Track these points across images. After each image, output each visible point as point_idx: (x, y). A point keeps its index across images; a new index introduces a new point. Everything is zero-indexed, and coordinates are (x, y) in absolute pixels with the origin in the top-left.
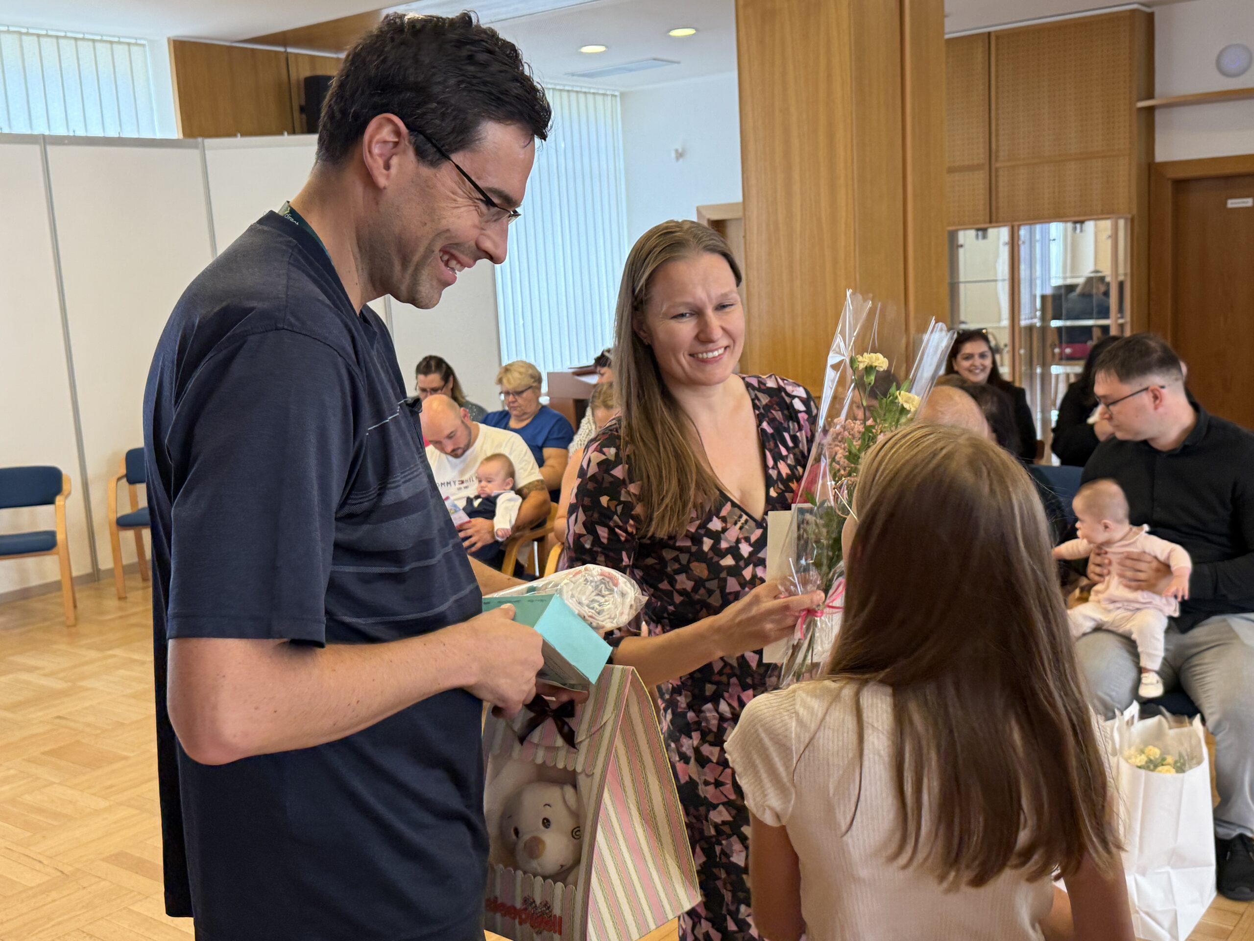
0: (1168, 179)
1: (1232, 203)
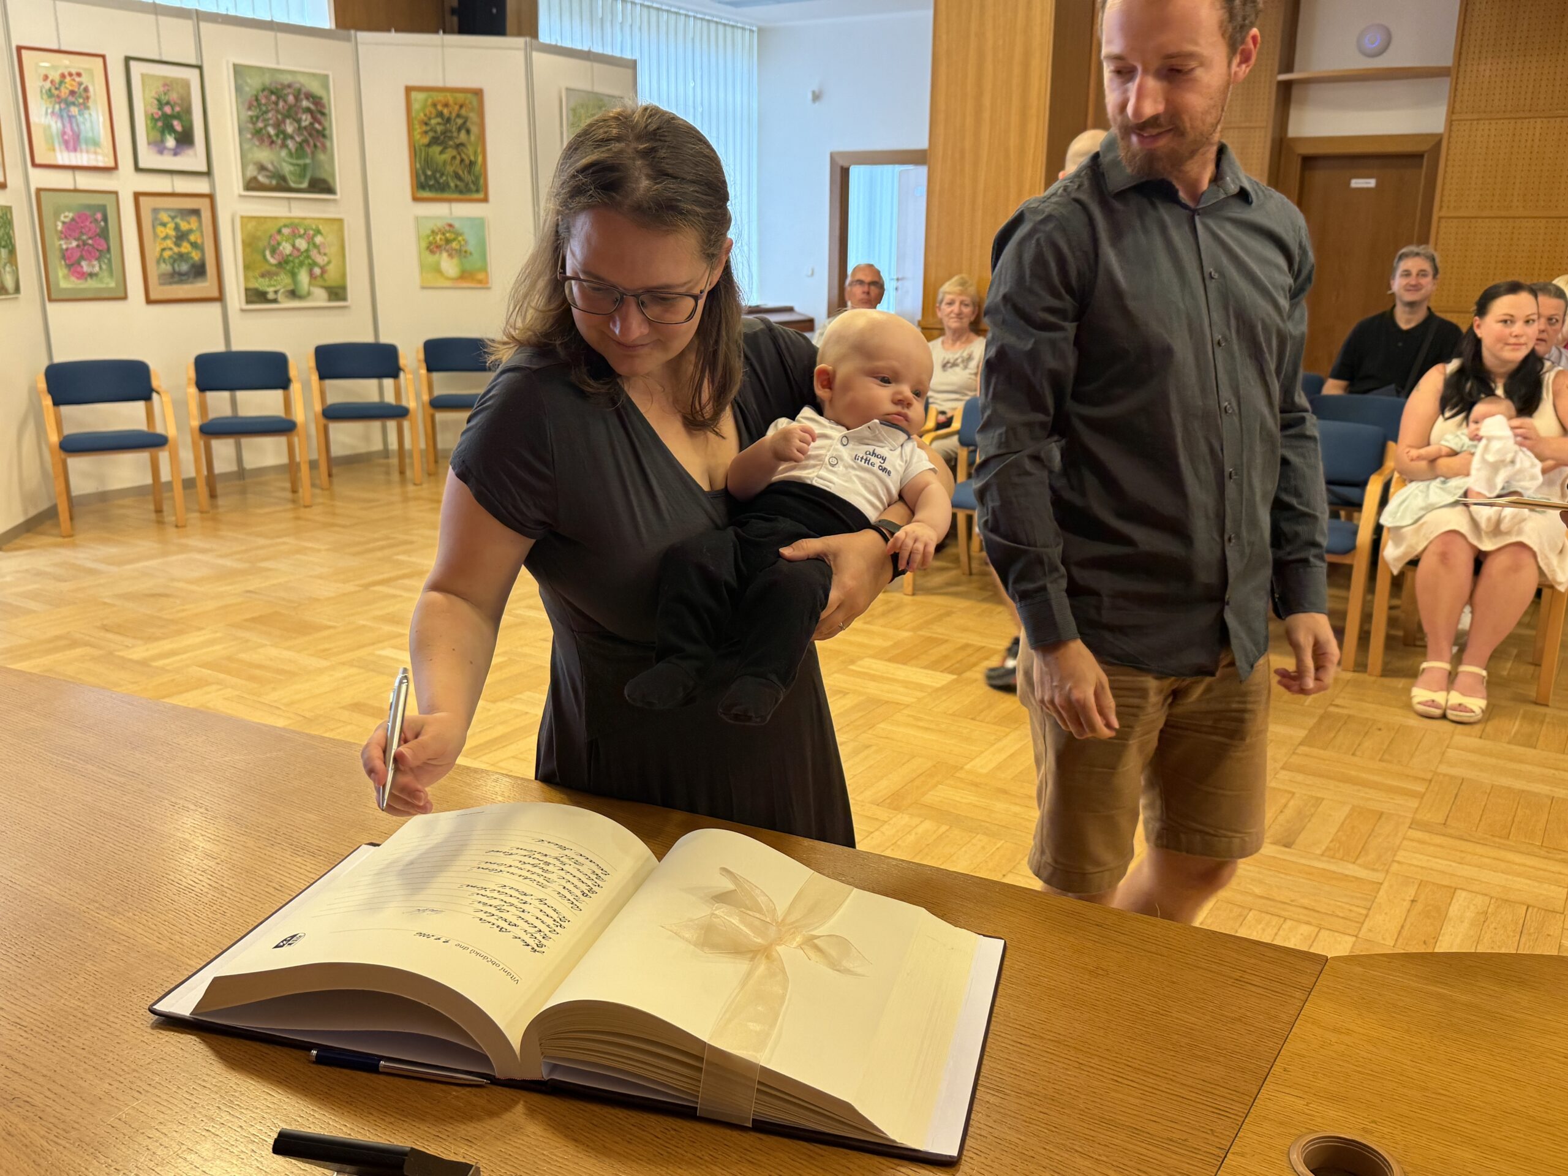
0: (1299, 155)
1: (1357, 183)
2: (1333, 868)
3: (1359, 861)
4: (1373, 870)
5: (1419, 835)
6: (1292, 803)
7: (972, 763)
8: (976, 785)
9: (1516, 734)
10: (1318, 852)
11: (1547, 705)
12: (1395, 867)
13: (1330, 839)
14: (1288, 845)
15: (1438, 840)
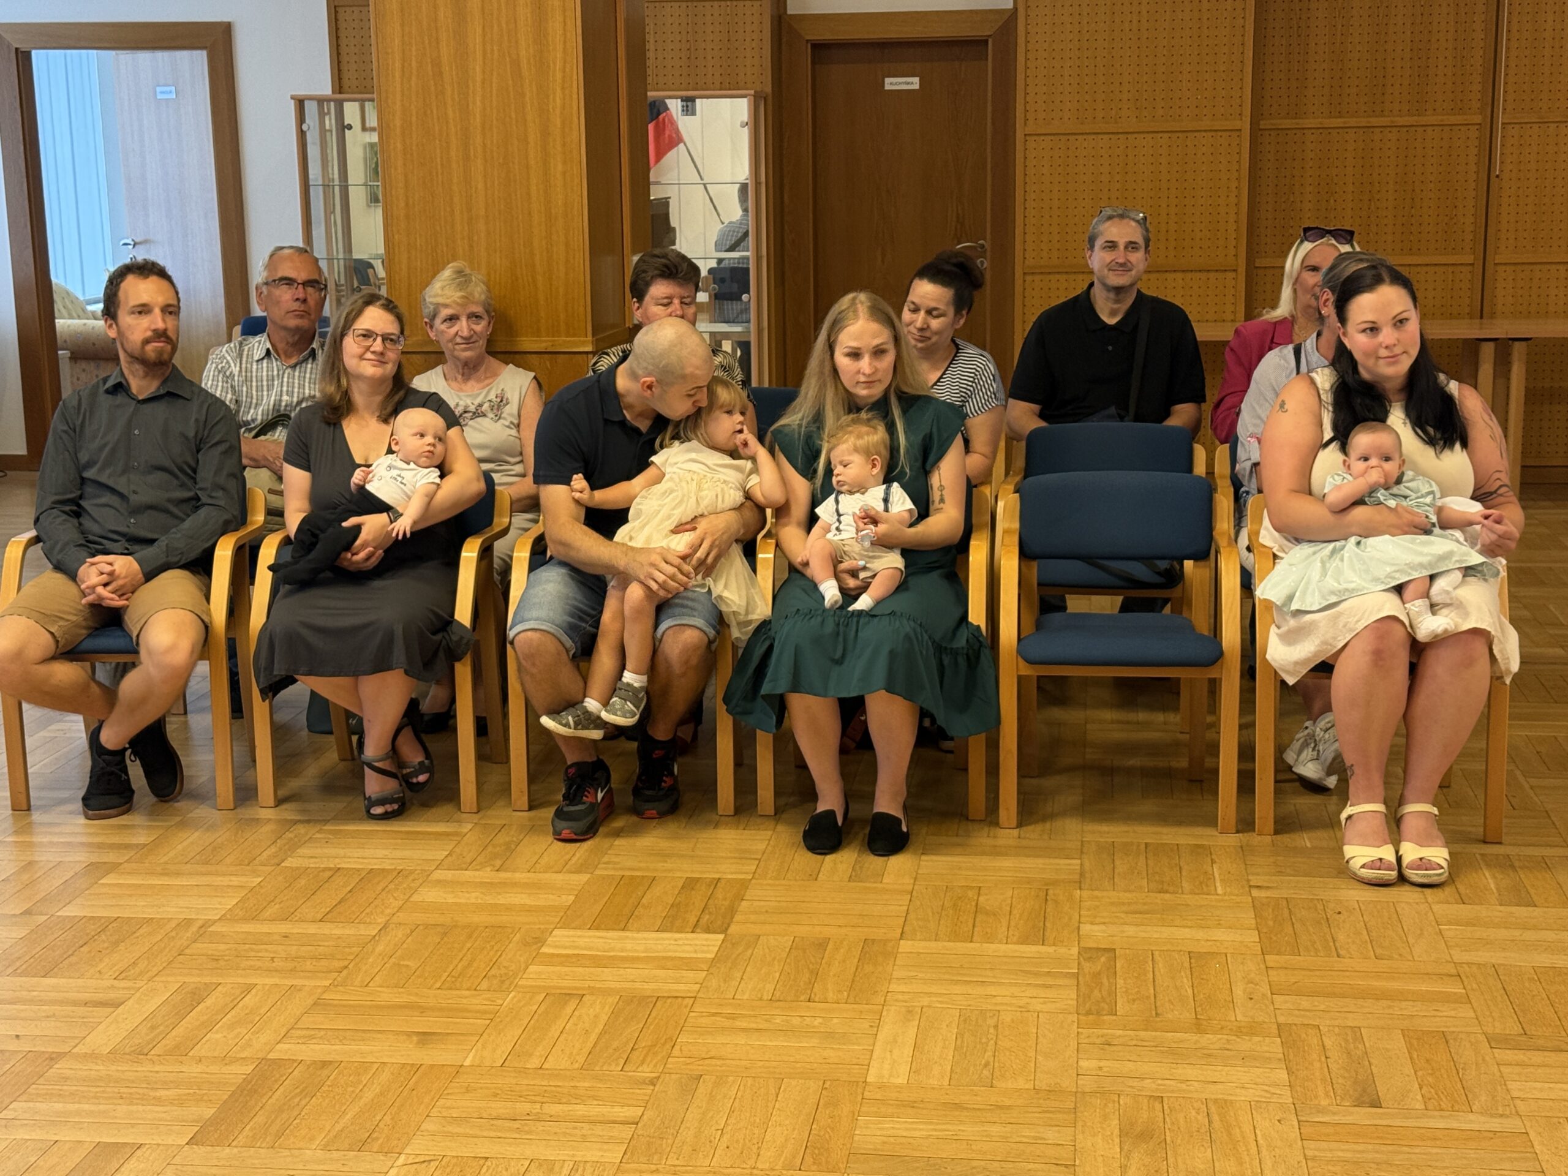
0: (807, 41)
1: (892, 83)
2: (1455, 1125)
3: (1474, 1108)
4: (1501, 1116)
5: (1509, 1055)
6: (1328, 1043)
7: (872, 1071)
8: (912, 1105)
9: (1497, 889)
10: (1420, 1105)
11: (1500, 843)
12: (1521, 1106)
13: (1417, 1086)
14: (1376, 1104)
15: (1537, 1057)
